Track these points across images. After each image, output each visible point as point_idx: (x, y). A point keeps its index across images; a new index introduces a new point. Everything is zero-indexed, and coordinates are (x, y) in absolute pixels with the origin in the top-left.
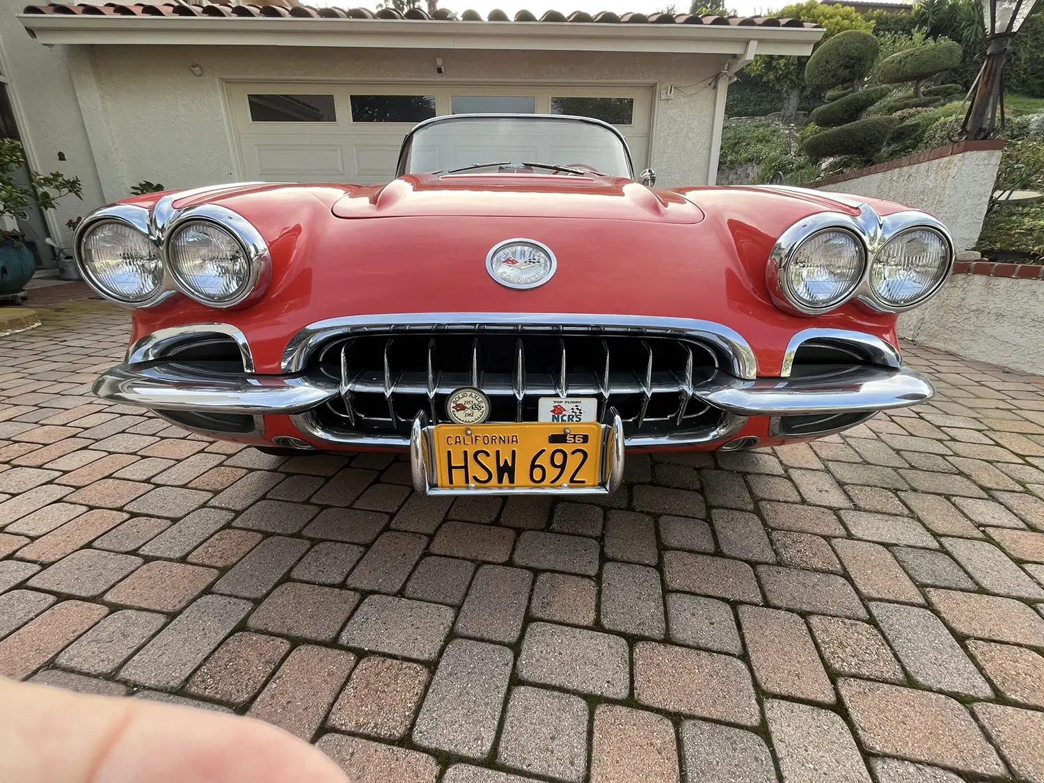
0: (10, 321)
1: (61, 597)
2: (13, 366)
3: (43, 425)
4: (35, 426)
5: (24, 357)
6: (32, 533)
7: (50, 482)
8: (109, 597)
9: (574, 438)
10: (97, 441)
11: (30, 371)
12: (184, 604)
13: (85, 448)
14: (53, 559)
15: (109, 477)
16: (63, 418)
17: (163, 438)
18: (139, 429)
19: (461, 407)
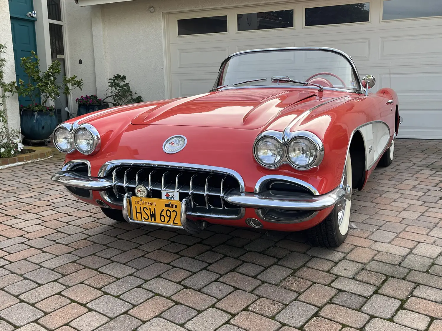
0: (40, 154)
1: (31, 247)
2: (37, 176)
3: (41, 200)
4: (38, 200)
5: (42, 172)
6: (28, 231)
7: (38, 219)
8: (43, 249)
9: (172, 206)
10: (56, 208)
11: (42, 178)
12: (62, 254)
13: (52, 210)
14: (32, 239)
15: (56, 220)
16: (48, 198)
17: (79, 210)
18: (72, 206)
19: (139, 191)
